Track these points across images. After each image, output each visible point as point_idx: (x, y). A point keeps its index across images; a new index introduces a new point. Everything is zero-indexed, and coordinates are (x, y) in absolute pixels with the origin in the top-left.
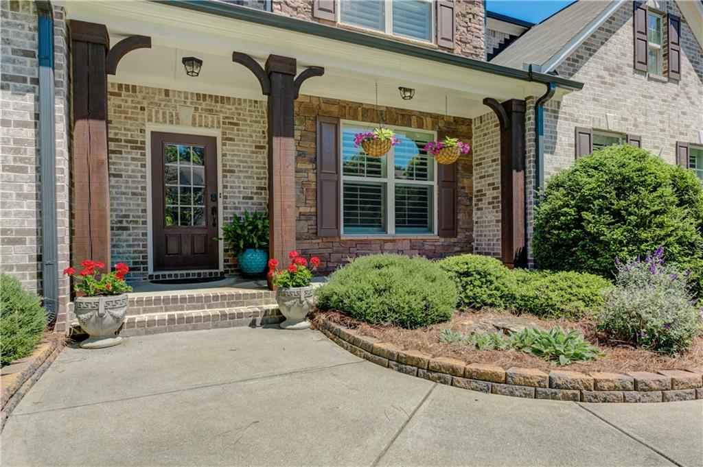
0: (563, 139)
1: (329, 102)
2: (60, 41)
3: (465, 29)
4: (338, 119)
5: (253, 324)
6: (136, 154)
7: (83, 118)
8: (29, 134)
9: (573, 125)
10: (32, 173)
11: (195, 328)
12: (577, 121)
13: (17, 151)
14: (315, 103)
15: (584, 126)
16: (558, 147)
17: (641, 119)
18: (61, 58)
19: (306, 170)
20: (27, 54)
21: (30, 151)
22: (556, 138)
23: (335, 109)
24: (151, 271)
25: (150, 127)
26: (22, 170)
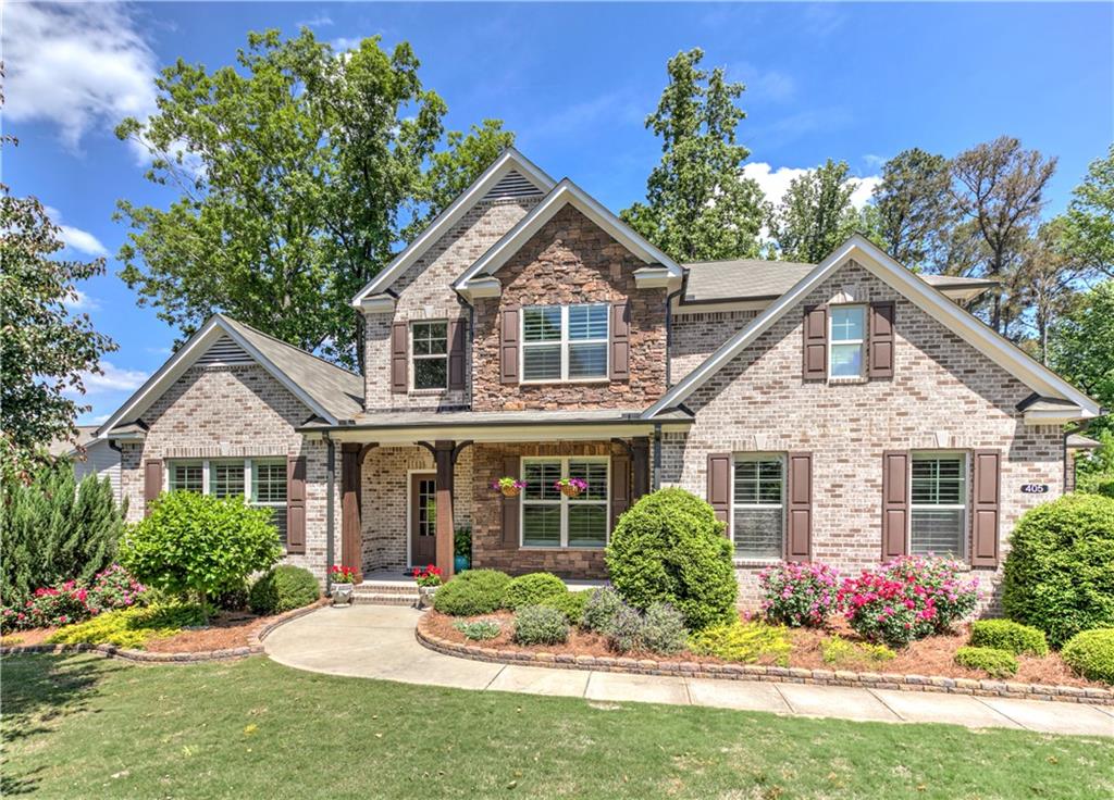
0: (691, 466)
1: (511, 445)
2: (338, 456)
3: (643, 357)
4: (518, 457)
5: (414, 605)
6: (401, 491)
7: (348, 491)
8: (325, 503)
9: (705, 452)
10: (325, 521)
11: (385, 604)
12: (710, 447)
13: (320, 511)
14: (502, 447)
15: (721, 451)
16: (684, 474)
17: (815, 432)
18: (338, 465)
19: (494, 499)
20: (324, 465)
21: (325, 511)
22: (682, 467)
23: (517, 450)
24: (409, 566)
25: (410, 472)
26: (322, 520)
